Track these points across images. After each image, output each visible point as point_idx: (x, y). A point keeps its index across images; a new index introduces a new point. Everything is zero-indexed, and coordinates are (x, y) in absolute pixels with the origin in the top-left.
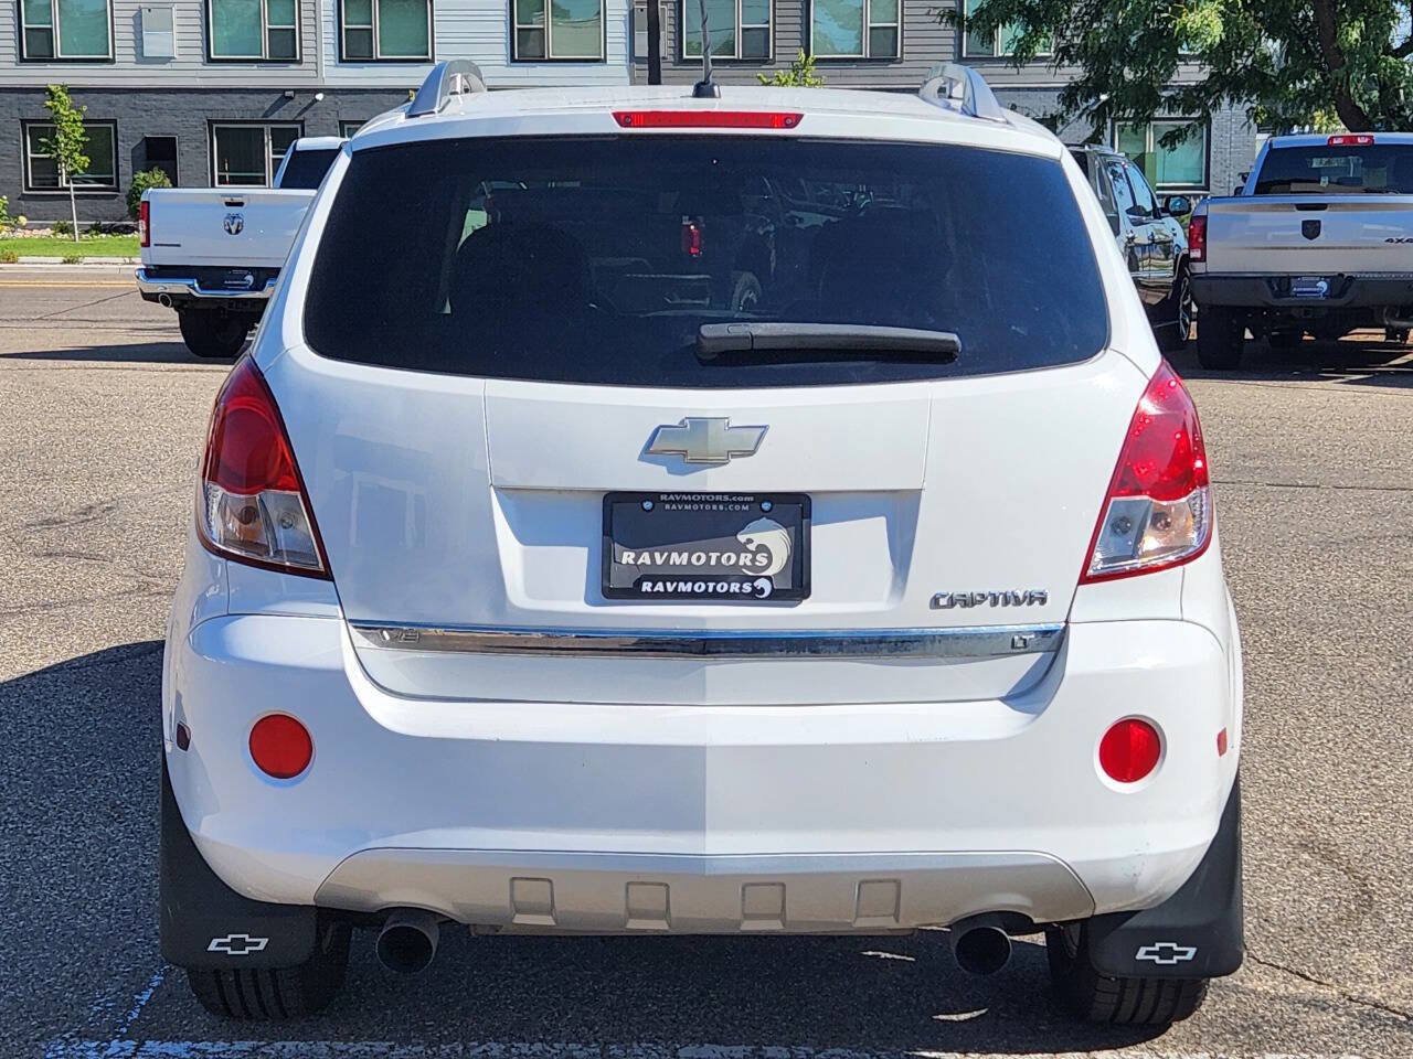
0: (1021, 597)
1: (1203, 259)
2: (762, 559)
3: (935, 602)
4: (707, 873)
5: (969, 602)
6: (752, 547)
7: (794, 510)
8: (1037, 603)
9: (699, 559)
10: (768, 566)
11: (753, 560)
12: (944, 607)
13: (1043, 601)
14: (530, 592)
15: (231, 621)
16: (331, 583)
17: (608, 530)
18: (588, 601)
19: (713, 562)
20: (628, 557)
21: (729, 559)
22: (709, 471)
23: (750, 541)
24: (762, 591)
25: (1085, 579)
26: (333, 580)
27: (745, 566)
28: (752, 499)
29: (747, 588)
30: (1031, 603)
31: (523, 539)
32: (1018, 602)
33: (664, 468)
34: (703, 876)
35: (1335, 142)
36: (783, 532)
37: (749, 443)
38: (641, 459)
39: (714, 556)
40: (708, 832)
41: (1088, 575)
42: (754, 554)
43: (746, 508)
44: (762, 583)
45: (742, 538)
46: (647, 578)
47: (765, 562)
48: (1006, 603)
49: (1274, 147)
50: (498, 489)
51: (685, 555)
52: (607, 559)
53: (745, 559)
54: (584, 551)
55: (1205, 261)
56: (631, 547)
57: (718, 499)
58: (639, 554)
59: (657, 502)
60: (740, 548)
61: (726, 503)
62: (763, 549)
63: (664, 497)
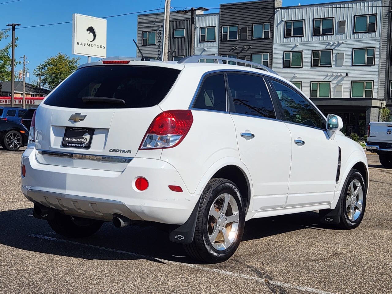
0: (126, 151)
2: (85, 140)
3: (110, 151)
4: (65, 197)
5: (116, 151)
6: (84, 138)
7: (91, 131)
8: (129, 153)
9: (76, 140)
10: (85, 142)
11: (84, 141)
12: (111, 152)
13: (130, 152)
14: (54, 145)
17: (65, 135)
18: (60, 147)
19: (78, 141)
20: (67, 139)
21: (81, 140)
22: (77, 123)
23: (84, 137)
24: (83, 146)
25: (140, 149)
27: (83, 142)
28: (86, 129)
29: (81, 146)
30: (128, 152)
31: (55, 135)
32: (125, 152)
33: (71, 122)
34: (65, 198)
36: (89, 135)
37: (83, 118)
38: (69, 121)
39: (79, 139)
41: (141, 148)
42: (84, 139)
43: (85, 131)
44: (84, 145)
45: (83, 136)
46: (68, 143)
47: (86, 141)
48: (123, 152)
50: (52, 126)
52: (64, 139)
53: (83, 140)
54: (61, 138)
56: (68, 137)
57: (81, 129)
58: (69, 139)
59: (73, 129)
60: (83, 138)
61: (82, 130)
62: (86, 139)
63: (74, 128)
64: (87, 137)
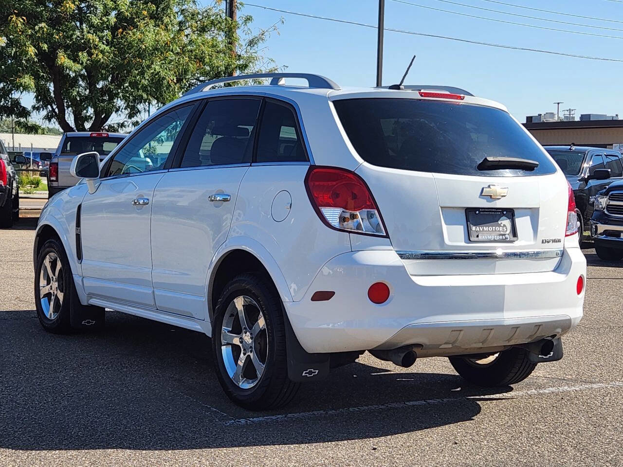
0: (557, 240)
1: (57, 180)
2: (505, 229)
3: (543, 242)
5: (549, 242)
6: (502, 225)
7: (510, 213)
9: (491, 229)
10: (507, 231)
11: (503, 229)
14: (450, 241)
15: (354, 254)
16: (388, 239)
17: (467, 220)
18: (465, 242)
19: (494, 230)
20: (474, 228)
21: (498, 228)
22: (496, 201)
23: (501, 223)
24: (507, 239)
26: (389, 238)
27: (502, 231)
28: (501, 210)
29: (504, 238)
30: (558, 242)
31: (446, 224)
32: (556, 242)
33: (485, 200)
35: (93, 135)
36: (509, 220)
38: (479, 197)
39: (494, 228)
40: (504, 312)
41: (566, 234)
42: (503, 227)
43: (499, 213)
44: (507, 236)
45: (499, 222)
49: (68, 136)
50: (441, 207)
51: (487, 228)
52: (468, 229)
53: (501, 229)
54: (462, 227)
55: (58, 181)
56: (474, 225)
57: (493, 210)
58: (476, 228)
59: (479, 212)
60: (499, 226)
61: (495, 212)
62: (504, 226)
63: (481, 210)
64: (506, 222)
